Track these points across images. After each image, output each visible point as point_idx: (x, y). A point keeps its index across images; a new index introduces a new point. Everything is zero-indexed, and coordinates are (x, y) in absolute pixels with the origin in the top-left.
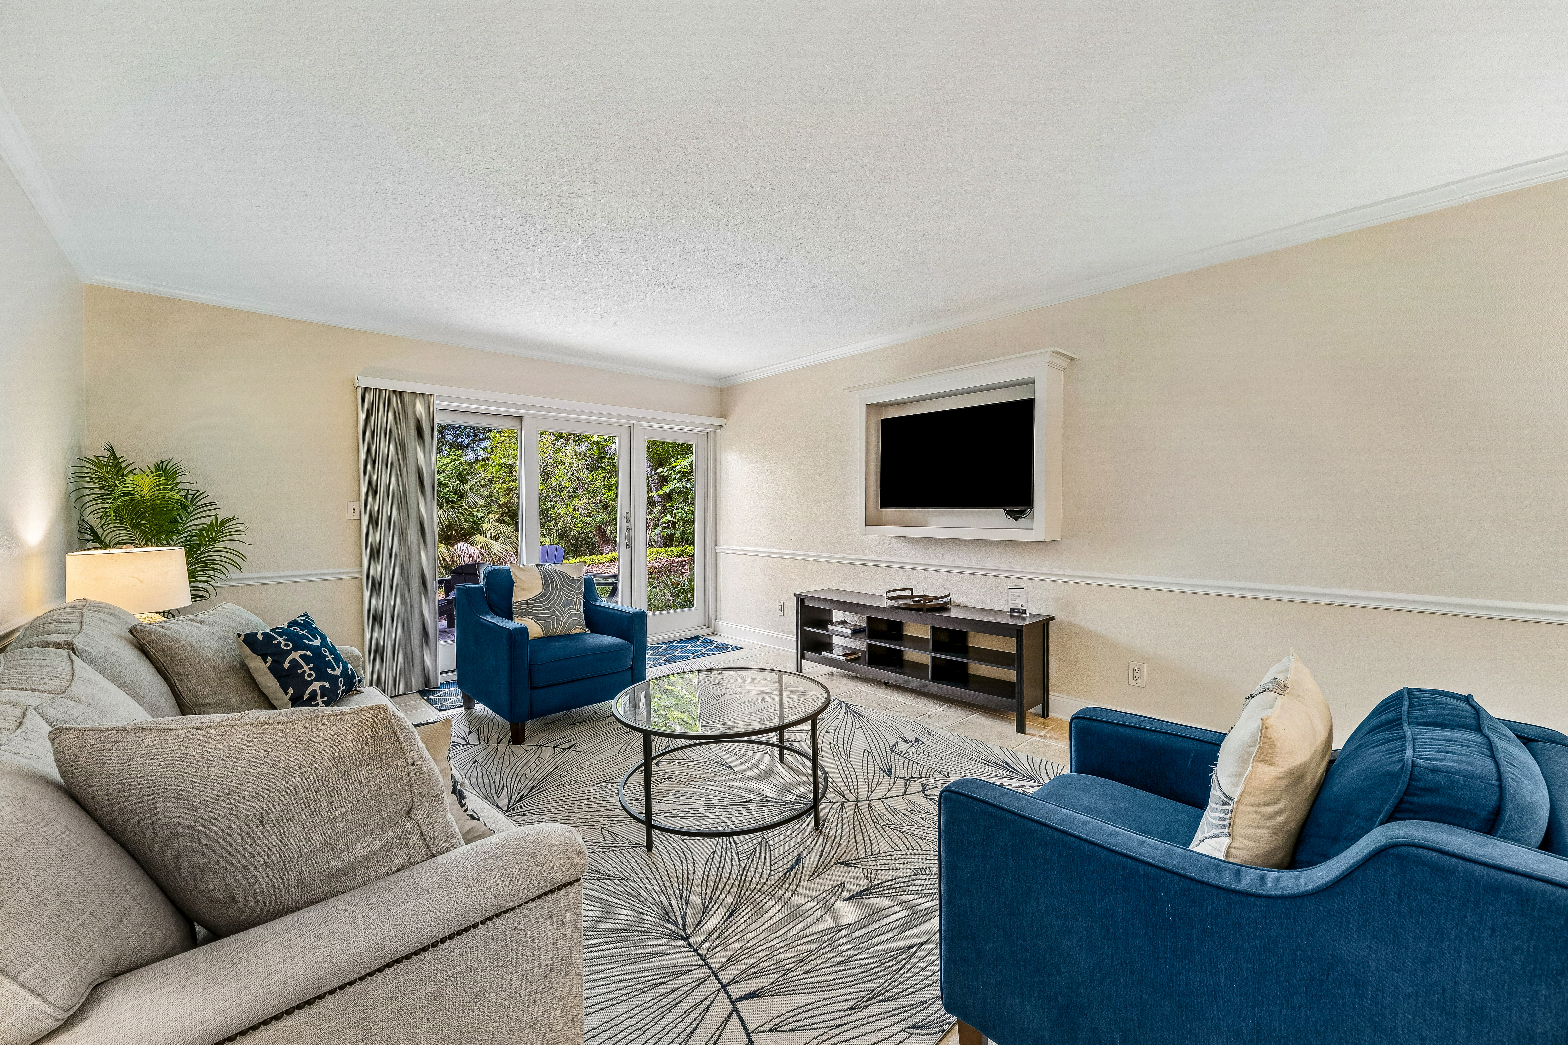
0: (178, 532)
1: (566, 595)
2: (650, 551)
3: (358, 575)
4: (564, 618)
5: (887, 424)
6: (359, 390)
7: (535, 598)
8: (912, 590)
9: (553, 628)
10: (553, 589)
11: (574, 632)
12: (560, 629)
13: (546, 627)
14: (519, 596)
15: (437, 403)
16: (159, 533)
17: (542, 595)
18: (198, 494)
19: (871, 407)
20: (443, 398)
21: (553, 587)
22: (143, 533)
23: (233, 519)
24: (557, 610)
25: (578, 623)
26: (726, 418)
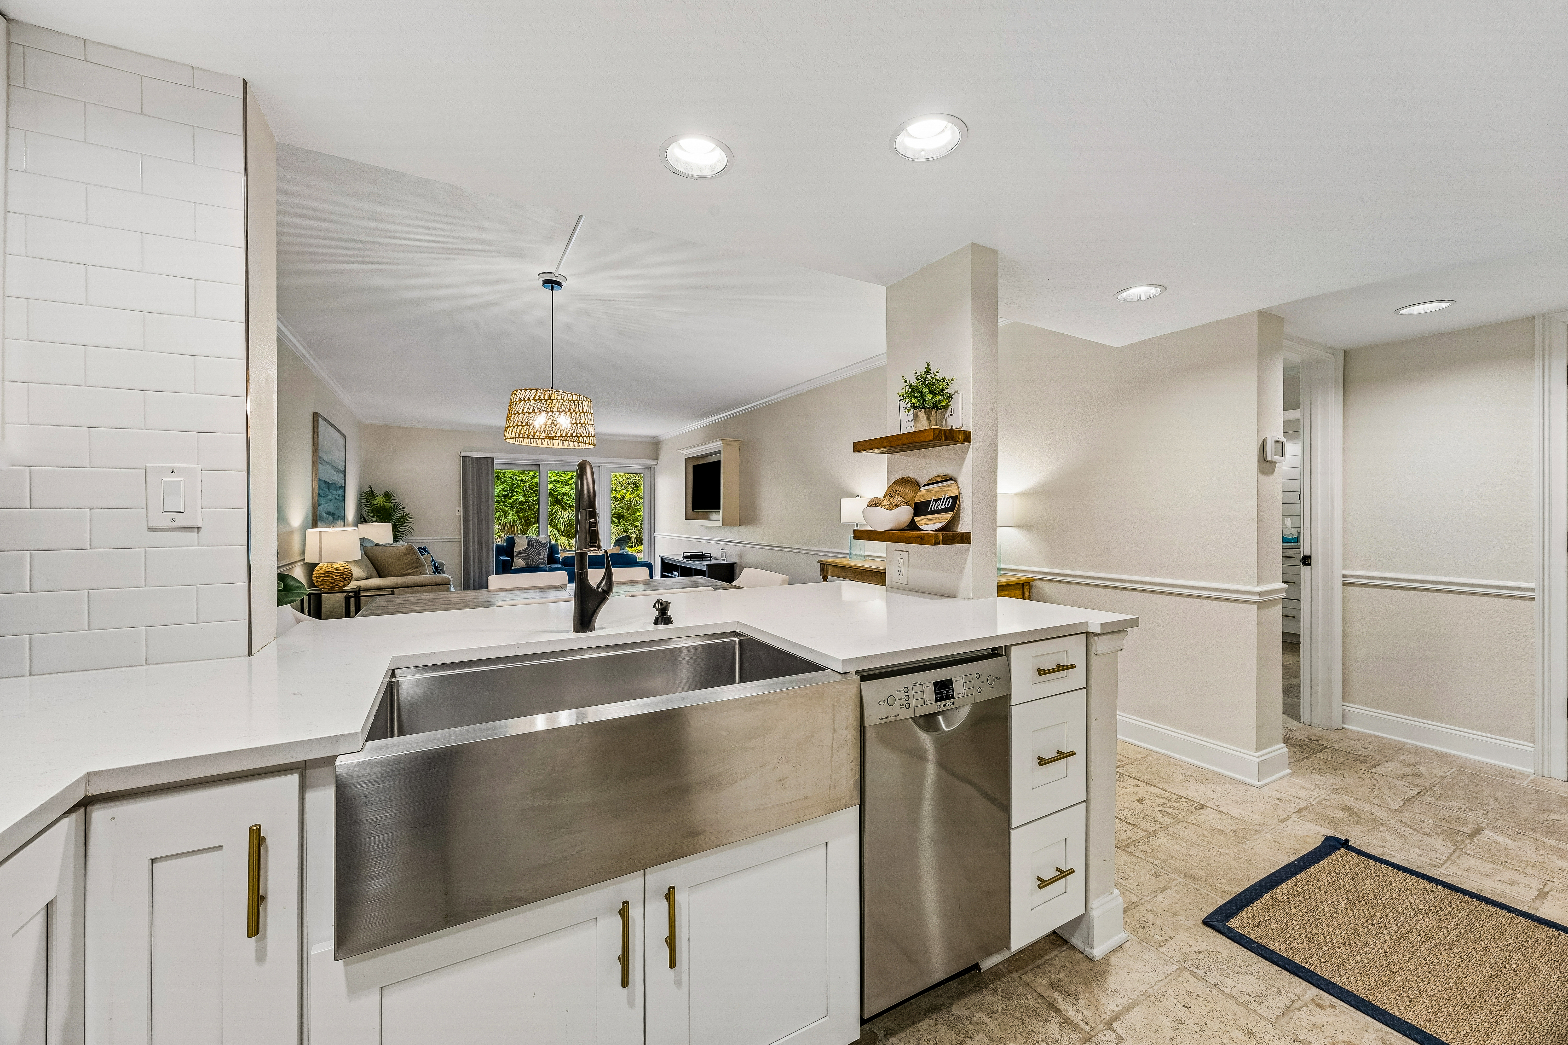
0: (392, 519)
1: (538, 549)
3: (460, 540)
4: (536, 559)
5: (696, 468)
6: (461, 457)
7: (523, 550)
8: (702, 552)
9: (531, 563)
11: (541, 566)
12: (534, 564)
13: (527, 563)
14: (517, 549)
15: (495, 461)
16: (385, 519)
17: (526, 549)
18: (399, 504)
19: (688, 460)
20: (497, 459)
21: (532, 546)
22: (380, 519)
23: (409, 514)
24: (533, 556)
25: (543, 563)
26: (657, 460)
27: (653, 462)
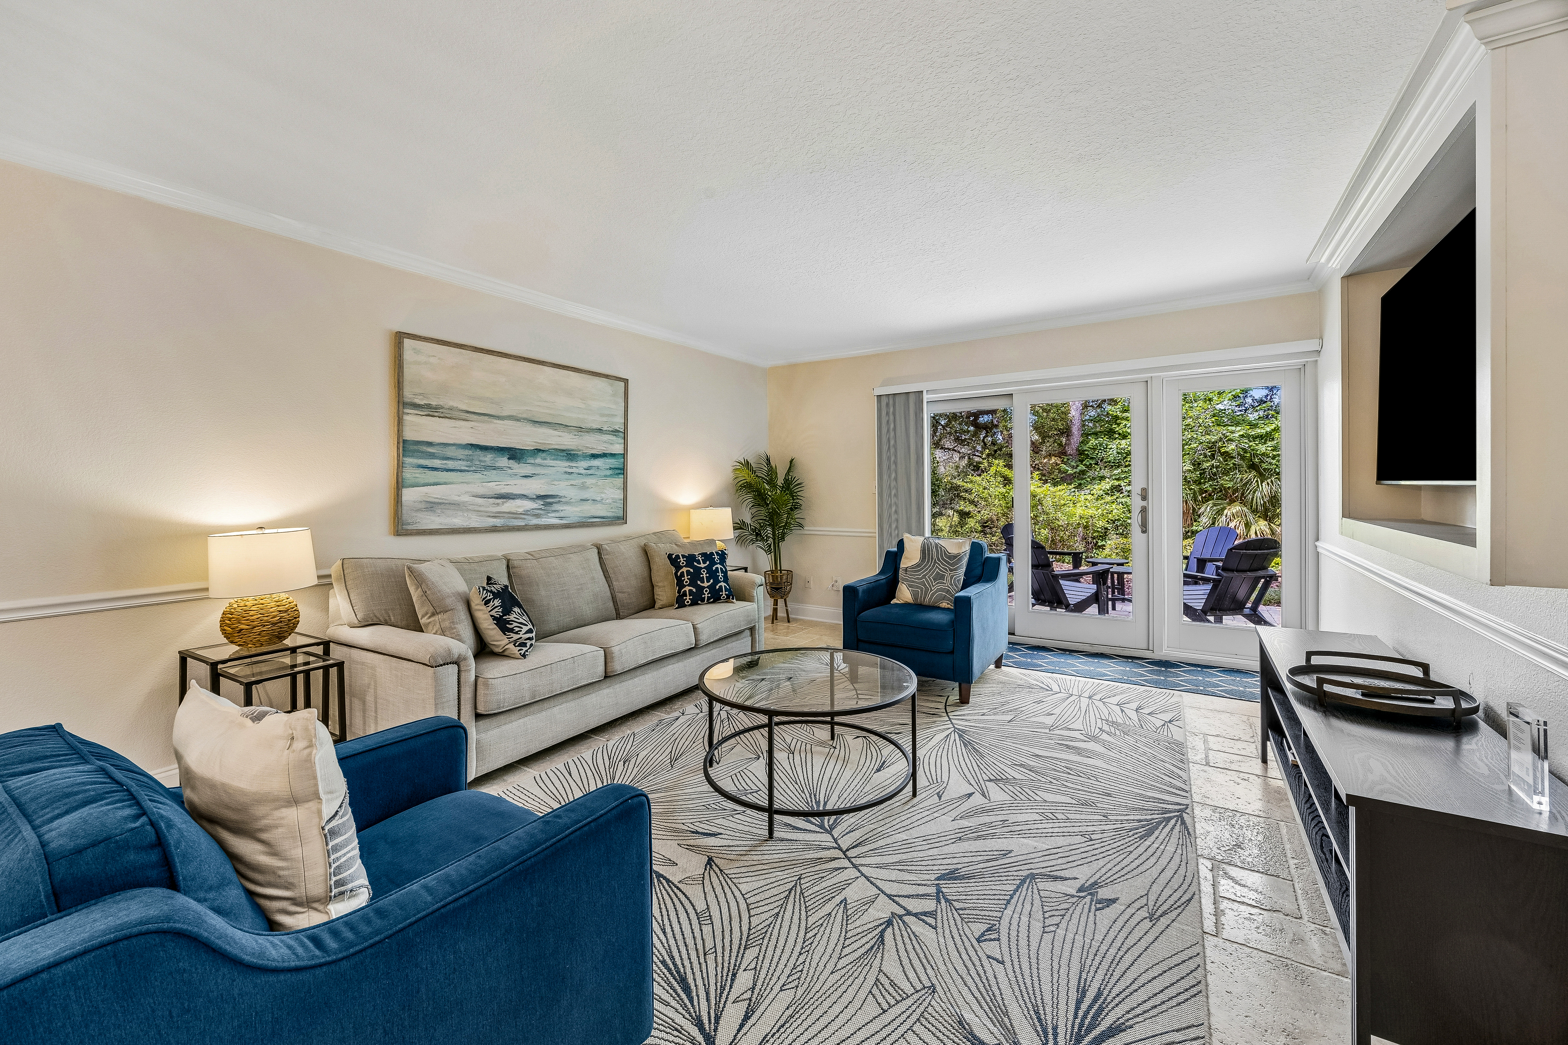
1: (939, 569)
2: (1186, 542)
3: (876, 535)
4: (931, 590)
6: (876, 398)
7: (913, 567)
9: (921, 597)
10: (928, 562)
11: (942, 605)
12: (927, 599)
13: (915, 595)
14: (905, 563)
17: (918, 565)
21: (929, 559)
24: (927, 581)
25: (944, 598)
26: (1321, 338)
27: (1313, 345)
